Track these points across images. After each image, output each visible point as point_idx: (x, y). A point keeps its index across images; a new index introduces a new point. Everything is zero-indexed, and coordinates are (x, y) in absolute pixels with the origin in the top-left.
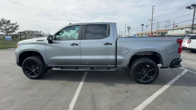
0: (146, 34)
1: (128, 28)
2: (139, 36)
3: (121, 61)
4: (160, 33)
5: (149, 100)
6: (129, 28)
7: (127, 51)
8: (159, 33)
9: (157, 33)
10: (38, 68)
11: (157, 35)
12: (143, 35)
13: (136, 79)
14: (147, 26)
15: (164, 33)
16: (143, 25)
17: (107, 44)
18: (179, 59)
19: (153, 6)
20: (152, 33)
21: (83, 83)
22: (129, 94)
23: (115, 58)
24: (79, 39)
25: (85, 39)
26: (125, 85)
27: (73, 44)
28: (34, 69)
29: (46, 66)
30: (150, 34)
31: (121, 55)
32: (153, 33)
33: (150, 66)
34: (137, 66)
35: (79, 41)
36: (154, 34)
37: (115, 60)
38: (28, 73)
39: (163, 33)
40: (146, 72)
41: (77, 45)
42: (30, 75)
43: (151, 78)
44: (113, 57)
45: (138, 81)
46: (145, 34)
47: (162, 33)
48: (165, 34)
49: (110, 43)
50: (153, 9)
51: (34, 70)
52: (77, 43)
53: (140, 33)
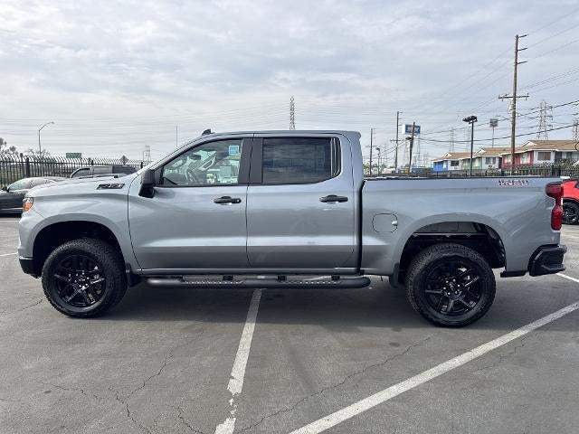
0: (488, 159)
1: (407, 131)
2: (459, 168)
3: (377, 253)
4: (553, 156)
5: (457, 362)
6: (413, 130)
7: (394, 223)
8: (545, 155)
9: (536, 155)
10: (97, 280)
11: (537, 161)
12: (477, 164)
13: (426, 312)
14: (494, 124)
15: (570, 154)
16: (472, 119)
17: (331, 199)
18: (556, 245)
19: (517, 37)
20: (516, 156)
21: (254, 324)
22: (399, 350)
23: (355, 244)
24: (240, 183)
25: (261, 183)
26: (389, 329)
27: (225, 200)
28: (83, 284)
29: (128, 271)
30: (509, 160)
31: (375, 233)
32: (519, 155)
33: (468, 268)
34: (427, 268)
35: (243, 189)
36: (525, 160)
37: (356, 250)
38: (62, 296)
39: (564, 157)
40: (456, 288)
41: (235, 201)
42: (69, 303)
43: (470, 309)
44: (349, 241)
45: (430, 316)
46: (484, 160)
47: (558, 154)
48: (575, 157)
49: (339, 195)
50: (517, 50)
51: (84, 288)
52: (236, 197)
53: (462, 154)
